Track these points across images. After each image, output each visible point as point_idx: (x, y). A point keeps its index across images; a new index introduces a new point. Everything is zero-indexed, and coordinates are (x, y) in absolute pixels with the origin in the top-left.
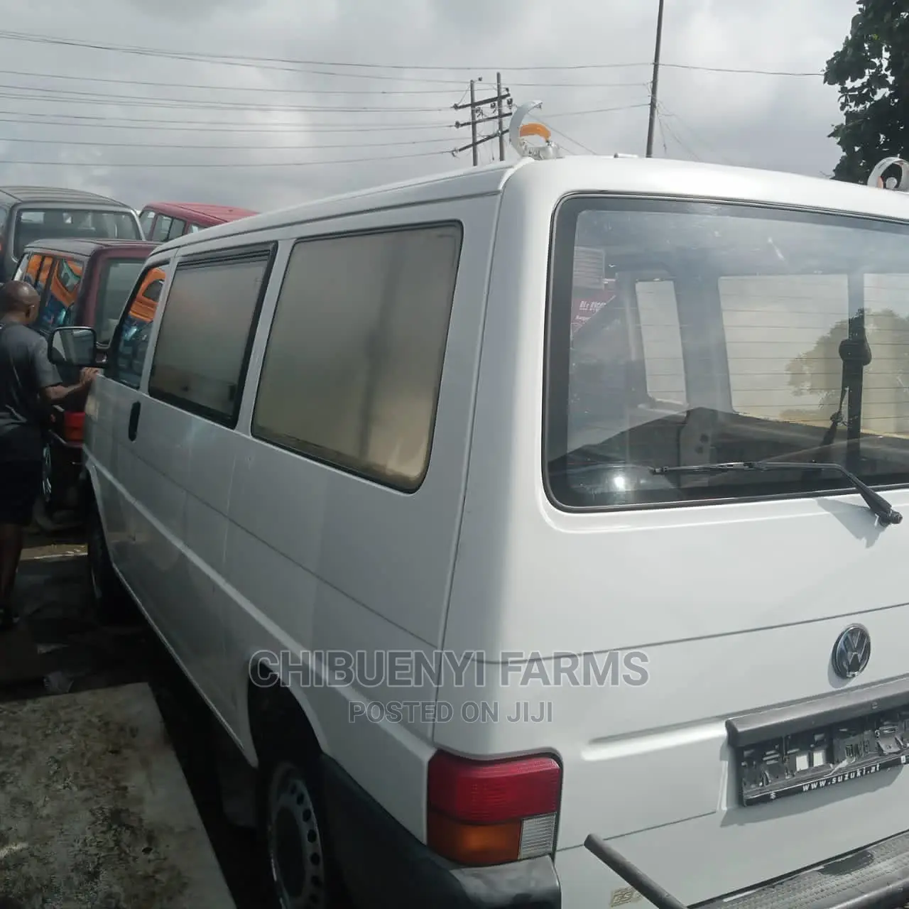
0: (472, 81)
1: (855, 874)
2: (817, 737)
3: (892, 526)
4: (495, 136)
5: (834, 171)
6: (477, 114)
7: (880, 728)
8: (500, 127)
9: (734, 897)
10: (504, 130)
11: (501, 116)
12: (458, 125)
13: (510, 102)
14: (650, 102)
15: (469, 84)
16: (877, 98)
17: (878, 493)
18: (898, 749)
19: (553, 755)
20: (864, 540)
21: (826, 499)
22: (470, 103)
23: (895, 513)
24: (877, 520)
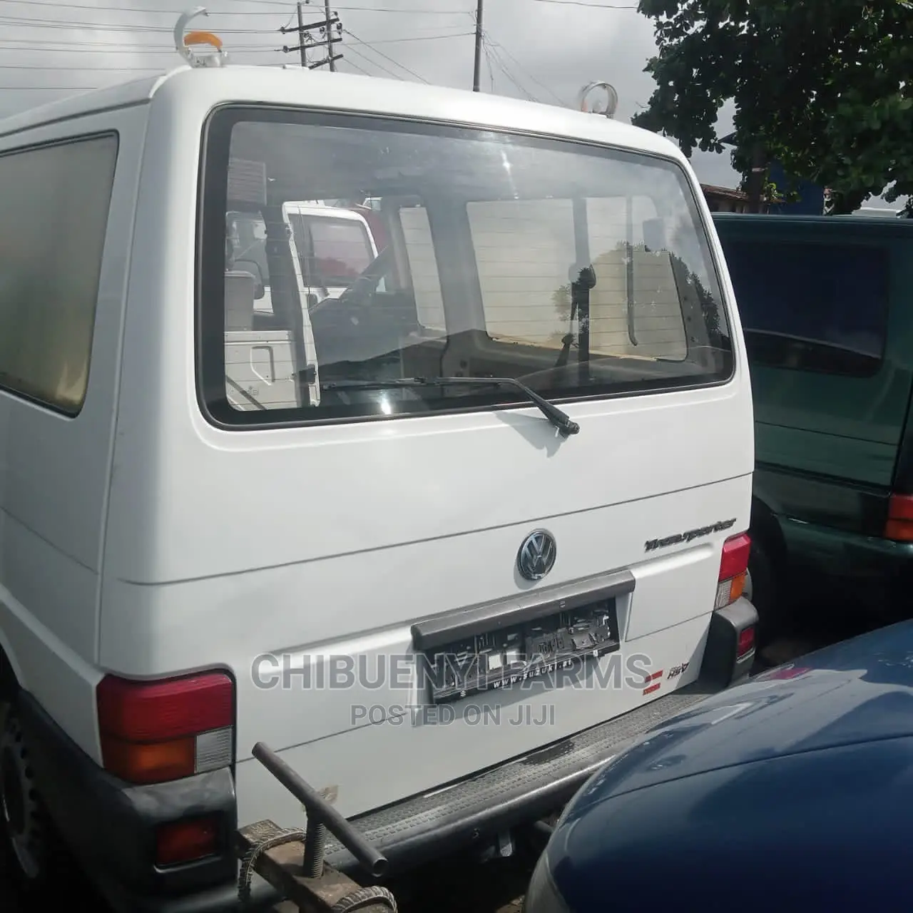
0: (299, 3)
1: (553, 762)
2: (510, 637)
3: (572, 436)
4: (326, 62)
5: (649, 103)
6: (305, 39)
7: (575, 626)
8: (331, 54)
9: (433, 794)
10: (334, 56)
11: (331, 41)
12: (286, 49)
13: (339, 27)
14: (475, 31)
15: (296, 7)
16: (691, 31)
17: (556, 406)
18: (591, 644)
19: (226, 671)
20: (545, 450)
21: (505, 413)
22: (298, 26)
23: (573, 424)
24: (557, 431)
